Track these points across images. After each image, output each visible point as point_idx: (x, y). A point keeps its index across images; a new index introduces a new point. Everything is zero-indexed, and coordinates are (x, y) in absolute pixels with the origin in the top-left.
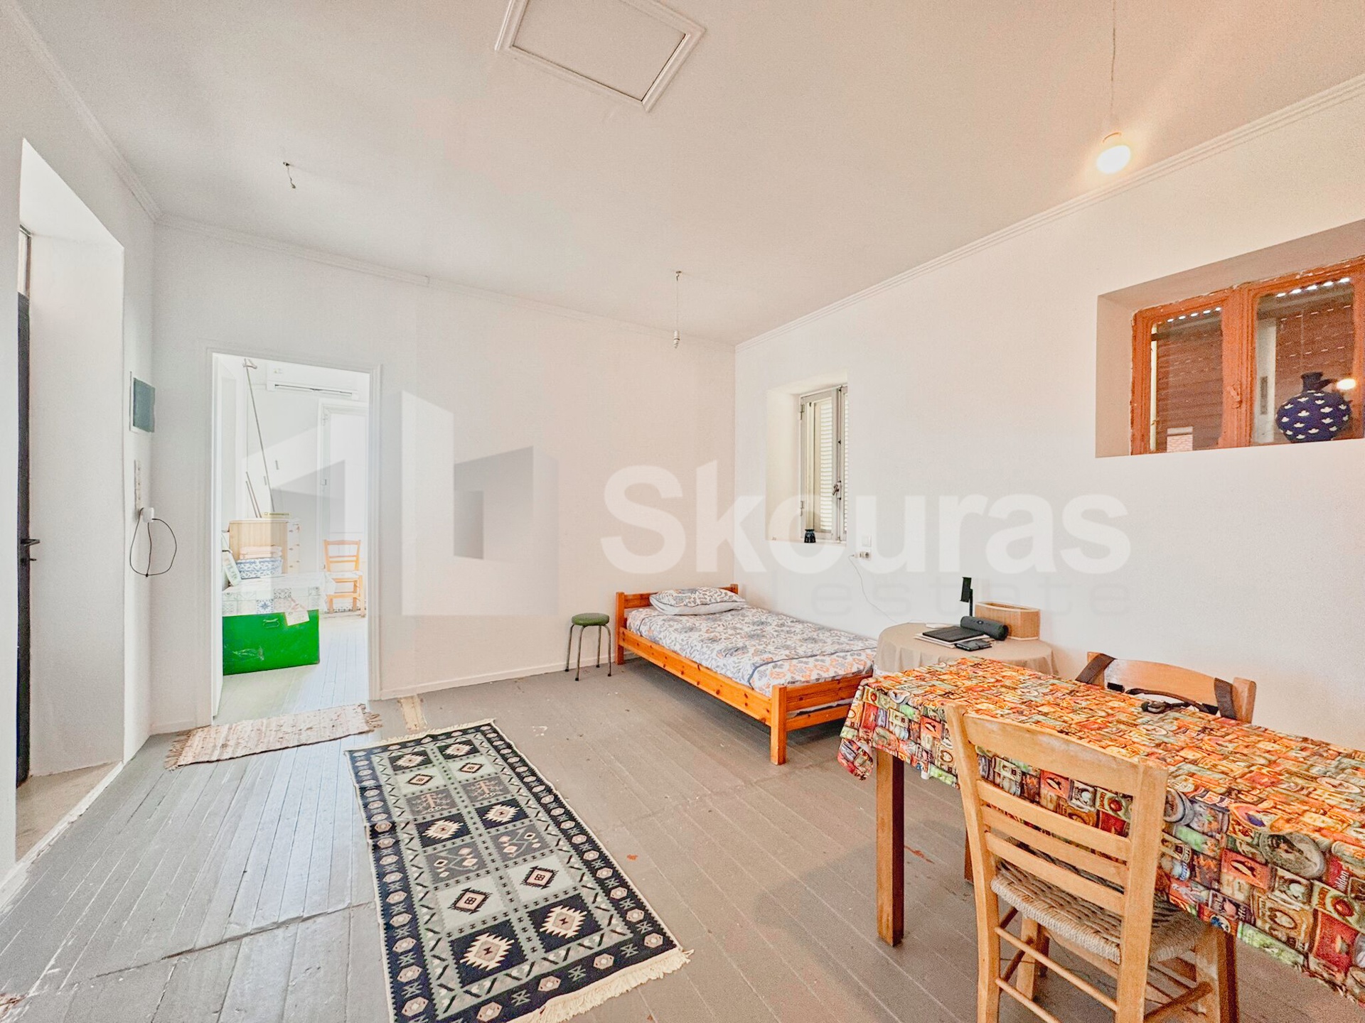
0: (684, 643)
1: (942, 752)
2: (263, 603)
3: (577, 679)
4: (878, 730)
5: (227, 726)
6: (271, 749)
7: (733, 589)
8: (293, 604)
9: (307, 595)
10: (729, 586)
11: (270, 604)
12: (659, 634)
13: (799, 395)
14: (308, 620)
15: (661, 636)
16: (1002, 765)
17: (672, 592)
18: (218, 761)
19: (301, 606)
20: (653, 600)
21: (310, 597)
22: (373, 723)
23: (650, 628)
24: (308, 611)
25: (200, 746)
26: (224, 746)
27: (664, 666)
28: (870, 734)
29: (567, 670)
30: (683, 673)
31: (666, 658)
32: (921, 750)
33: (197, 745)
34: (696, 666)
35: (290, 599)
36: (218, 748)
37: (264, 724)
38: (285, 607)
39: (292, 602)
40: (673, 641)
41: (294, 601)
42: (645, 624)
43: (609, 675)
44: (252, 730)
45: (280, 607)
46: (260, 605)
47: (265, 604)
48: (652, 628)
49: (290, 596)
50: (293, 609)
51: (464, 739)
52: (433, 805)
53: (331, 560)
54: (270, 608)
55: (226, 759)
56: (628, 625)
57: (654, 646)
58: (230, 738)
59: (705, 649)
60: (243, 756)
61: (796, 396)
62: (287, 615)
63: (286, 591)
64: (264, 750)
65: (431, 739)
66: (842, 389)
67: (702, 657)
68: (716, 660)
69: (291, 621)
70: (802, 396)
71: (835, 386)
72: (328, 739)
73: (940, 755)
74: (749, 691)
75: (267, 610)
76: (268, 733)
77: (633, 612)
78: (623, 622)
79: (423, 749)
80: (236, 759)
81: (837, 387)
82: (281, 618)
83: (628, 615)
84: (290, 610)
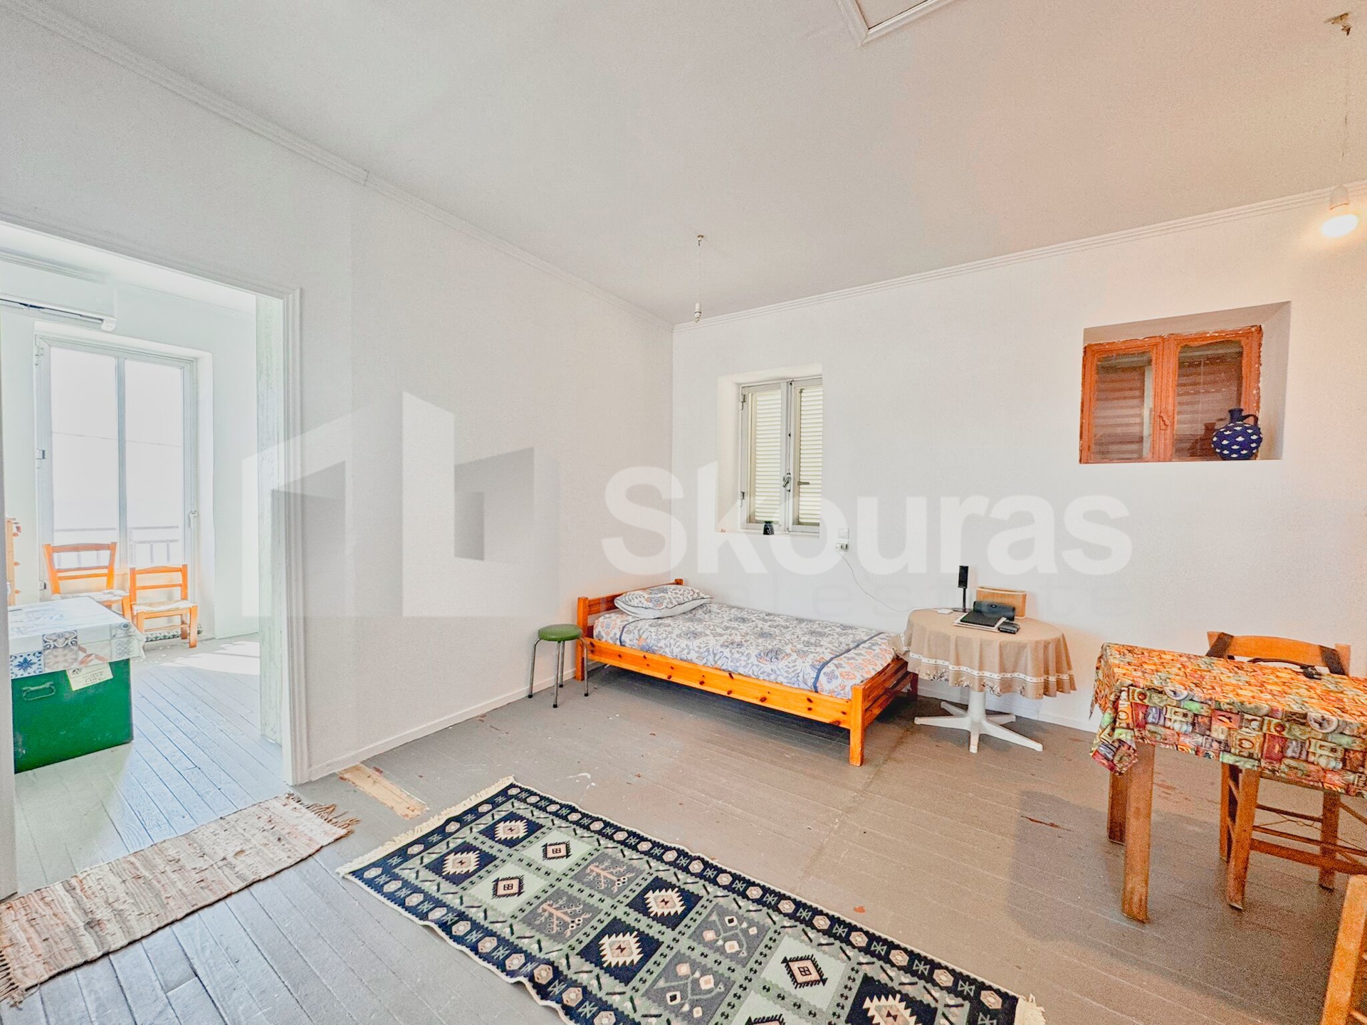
0: (702, 650)
1: (1241, 740)
2: (21, 660)
3: (555, 706)
4: (1149, 727)
5: (59, 887)
6: (200, 905)
7: (679, 582)
8: (82, 655)
9: (109, 638)
10: (673, 581)
11: (35, 660)
12: (658, 642)
13: (741, 384)
14: (112, 677)
15: (662, 644)
16: (1318, 745)
17: (640, 593)
18: (106, 954)
19: (97, 657)
20: (618, 603)
21: (114, 641)
22: (340, 820)
23: (640, 637)
24: (110, 664)
25: (37, 940)
26: (92, 924)
27: (670, 677)
28: (1143, 732)
29: (530, 696)
30: (702, 683)
31: (672, 668)
32: (1210, 741)
33: (28, 939)
34: (727, 674)
35: (75, 648)
36: (82, 931)
37: (138, 864)
38: (66, 661)
39: (80, 652)
40: (684, 649)
41: (84, 651)
42: (629, 632)
43: (586, 695)
44: (124, 881)
45: (57, 662)
46: (16, 662)
47: (25, 659)
48: (644, 636)
49: (75, 643)
50: (82, 662)
51: (504, 814)
52: (568, 920)
53: (60, 575)
54: (35, 667)
55: (122, 948)
56: (595, 633)
57: (649, 656)
58: (88, 905)
59: (736, 656)
60: (153, 932)
61: (739, 384)
62: (69, 674)
63: (67, 635)
64: (189, 911)
65: (458, 825)
66: (793, 383)
67: (738, 664)
68: (758, 666)
69: (77, 683)
70: (743, 386)
71: (785, 379)
72: (292, 861)
73: (1238, 743)
74: (813, 695)
75: (29, 670)
76: (163, 879)
77: (601, 619)
78: (589, 631)
79: (460, 841)
80: (144, 941)
81: (788, 380)
82: (59, 678)
83: (594, 623)
84: (75, 666)
